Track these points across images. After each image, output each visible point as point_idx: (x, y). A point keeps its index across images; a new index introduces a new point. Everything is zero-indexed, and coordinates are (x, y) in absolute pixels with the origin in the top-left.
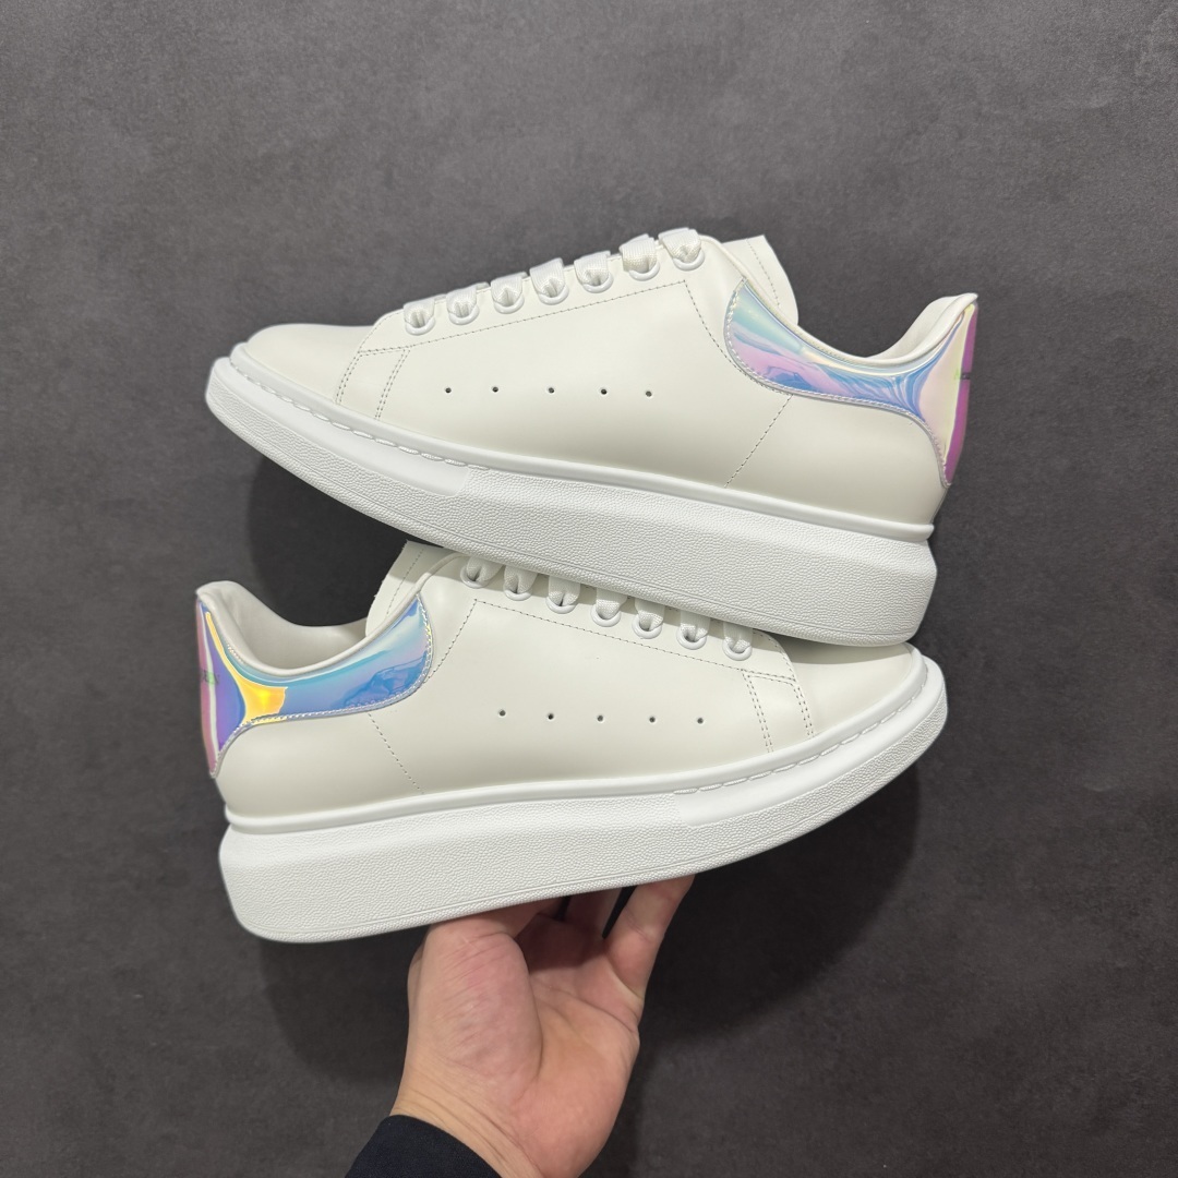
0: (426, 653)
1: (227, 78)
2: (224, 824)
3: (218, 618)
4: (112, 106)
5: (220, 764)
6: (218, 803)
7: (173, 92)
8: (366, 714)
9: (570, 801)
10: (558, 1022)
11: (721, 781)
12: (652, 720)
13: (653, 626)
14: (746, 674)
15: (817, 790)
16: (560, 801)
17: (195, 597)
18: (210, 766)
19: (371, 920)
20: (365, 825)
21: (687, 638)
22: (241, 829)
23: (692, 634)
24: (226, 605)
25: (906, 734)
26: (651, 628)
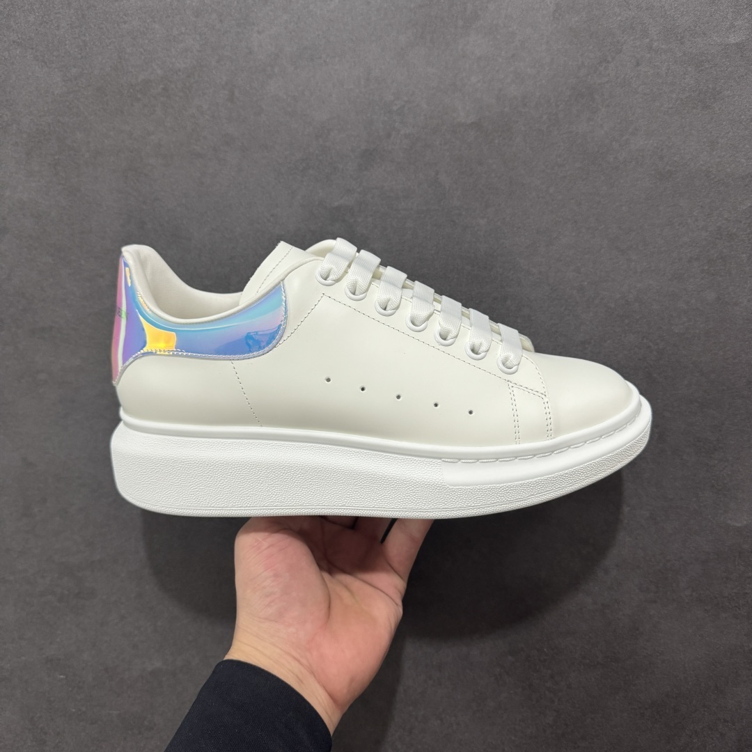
0: (280, 325)
1: (116, 25)
2: (117, 420)
3: (133, 271)
4: (34, 46)
5: (121, 377)
6: (116, 404)
7: (77, 36)
8: (230, 362)
9: (365, 451)
10: (345, 594)
11: (478, 459)
12: (436, 405)
13: (449, 337)
14: (511, 385)
15: (545, 477)
16: (358, 450)
17: (120, 252)
18: (114, 376)
19: (210, 507)
20: (216, 440)
21: (473, 350)
22: (128, 425)
23: (476, 349)
24: (142, 263)
25: (618, 449)
26: (448, 338)
